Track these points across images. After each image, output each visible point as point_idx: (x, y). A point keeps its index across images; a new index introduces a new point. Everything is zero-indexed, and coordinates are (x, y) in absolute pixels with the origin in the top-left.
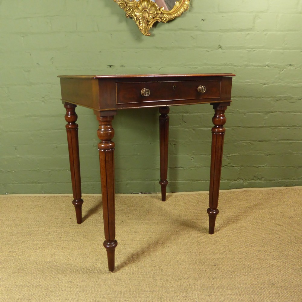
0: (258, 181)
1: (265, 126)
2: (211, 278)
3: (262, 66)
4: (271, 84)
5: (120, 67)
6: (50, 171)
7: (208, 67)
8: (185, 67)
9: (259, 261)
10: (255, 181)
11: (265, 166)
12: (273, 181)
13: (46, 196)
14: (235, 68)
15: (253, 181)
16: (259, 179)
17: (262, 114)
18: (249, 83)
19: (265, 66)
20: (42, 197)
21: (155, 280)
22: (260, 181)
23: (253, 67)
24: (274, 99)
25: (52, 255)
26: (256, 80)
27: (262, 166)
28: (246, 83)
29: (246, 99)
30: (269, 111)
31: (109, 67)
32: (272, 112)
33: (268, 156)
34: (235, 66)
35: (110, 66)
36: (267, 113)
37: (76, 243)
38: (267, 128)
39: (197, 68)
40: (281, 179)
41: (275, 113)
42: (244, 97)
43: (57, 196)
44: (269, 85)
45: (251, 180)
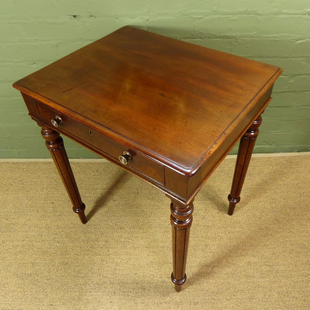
0: (268, 146)
1: (288, 90)
2: (193, 303)
3: (299, 15)
4: (307, 40)
5: (89, 17)
6: (23, 139)
7: (218, 16)
8: (185, 16)
9: (245, 279)
10: (265, 146)
11: (279, 132)
12: (285, 146)
13: (25, 162)
14: (259, 17)
15: (262, 146)
16: (270, 145)
17: (287, 77)
18: (276, 38)
19: (305, 14)
20: (21, 163)
21: (136, 303)
22: (270, 147)
23: (285, 16)
24: (307, 59)
25: (33, 263)
26: (287, 34)
27: (275, 132)
28: (272, 39)
29: (268, 59)
30: (297, 73)
31: (73, 17)
32: (300, 75)
33: (285, 122)
34: (259, 15)
35: (75, 16)
36: (293, 76)
37: (58, 244)
38: (290, 93)
39: (202, 18)
40: (295, 144)
41: (304, 76)
42: (266, 57)
43: (37, 162)
44: (303, 41)
45: (259, 145)
